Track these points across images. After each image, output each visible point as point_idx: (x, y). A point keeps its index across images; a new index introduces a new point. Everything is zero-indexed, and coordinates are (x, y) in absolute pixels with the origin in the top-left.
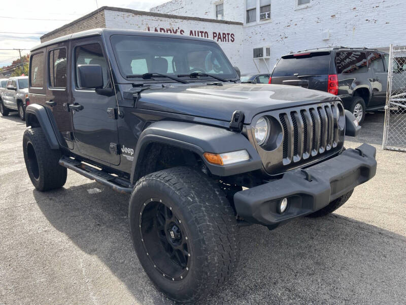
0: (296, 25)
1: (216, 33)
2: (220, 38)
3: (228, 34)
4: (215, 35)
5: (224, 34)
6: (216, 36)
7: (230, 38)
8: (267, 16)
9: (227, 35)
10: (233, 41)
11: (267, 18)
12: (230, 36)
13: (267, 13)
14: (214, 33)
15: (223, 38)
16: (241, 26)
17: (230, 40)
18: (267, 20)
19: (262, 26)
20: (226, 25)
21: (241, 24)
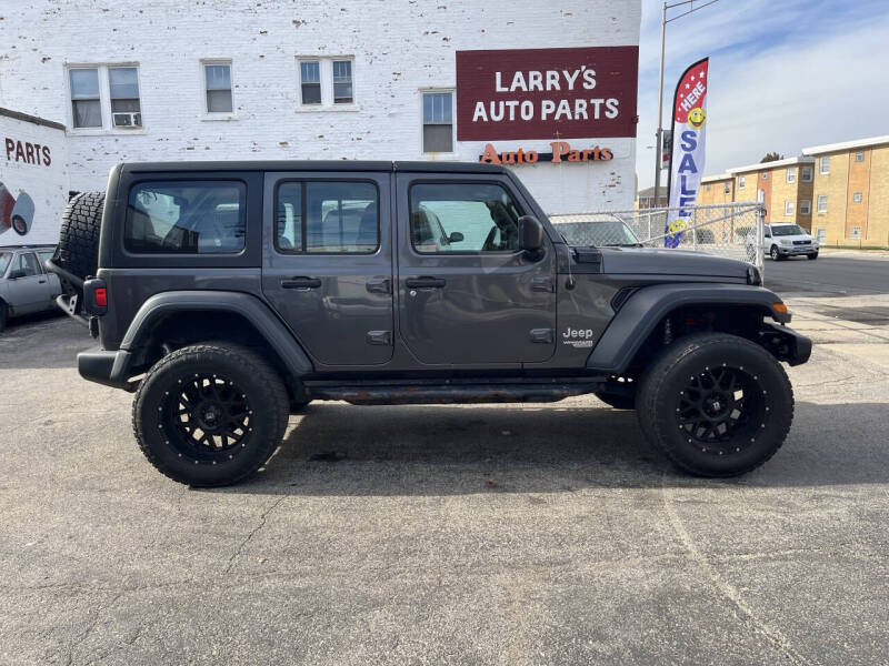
0: (207, 148)
1: (12, 142)
2: (22, 154)
3: (38, 147)
4: (10, 145)
5: (28, 145)
6: (12, 149)
7: (42, 156)
8: (133, 120)
9: (35, 150)
10: (48, 164)
11: (133, 125)
12: (40, 151)
13: (132, 114)
14: (8, 141)
15: (29, 154)
16: (61, 132)
17: (42, 162)
18: (133, 128)
19: (120, 139)
20: (30, 125)
21: (60, 127)
